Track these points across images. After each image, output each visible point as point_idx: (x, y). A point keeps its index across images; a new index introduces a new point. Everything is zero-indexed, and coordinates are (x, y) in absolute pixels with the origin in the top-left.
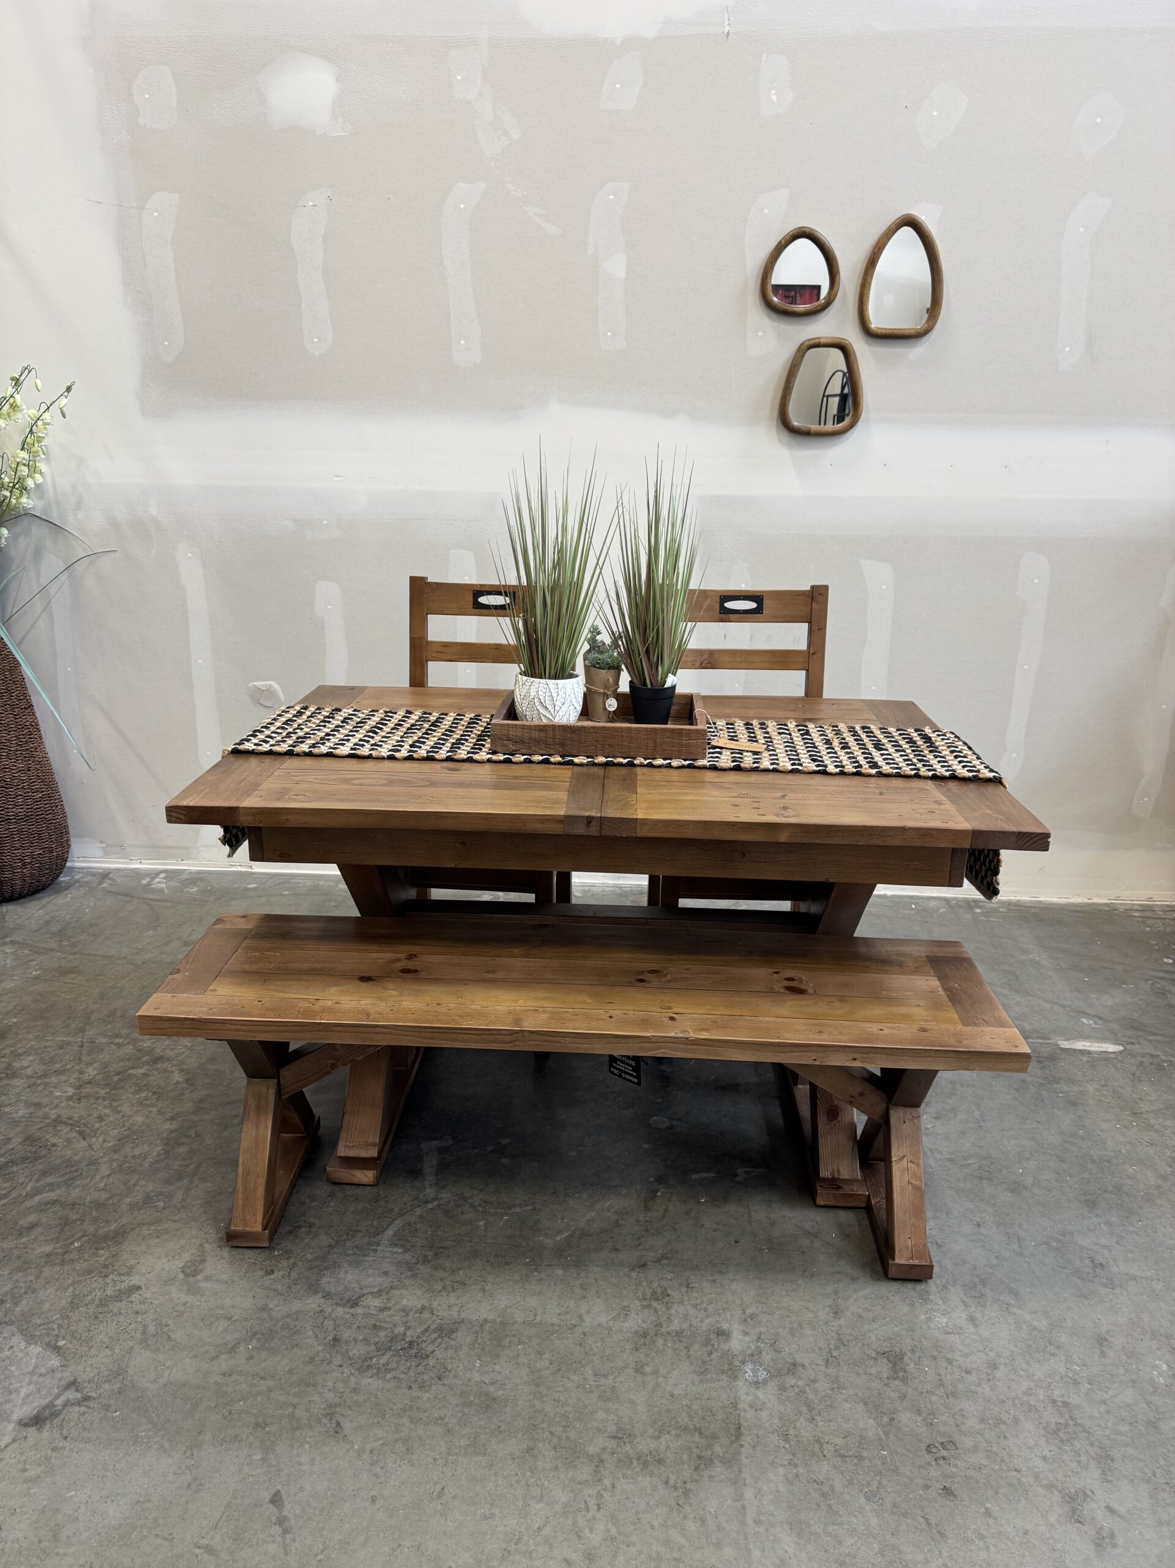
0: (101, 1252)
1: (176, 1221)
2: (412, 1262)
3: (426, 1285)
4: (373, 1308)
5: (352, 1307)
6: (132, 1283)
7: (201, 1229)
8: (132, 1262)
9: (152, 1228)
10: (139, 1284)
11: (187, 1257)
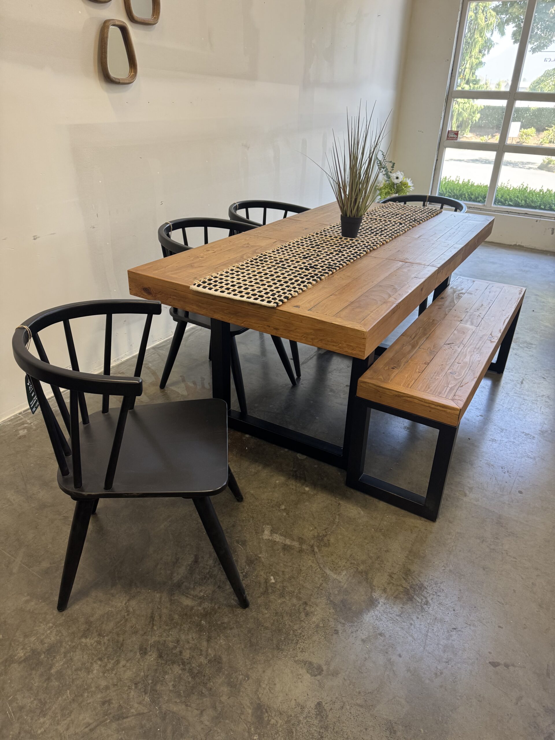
0: (273, 721)
1: (264, 672)
2: (355, 570)
3: (375, 570)
4: (383, 595)
5: (379, 603)
6: (313, 706)
7: (280, 659)
8: (293, 702)
9: (264, 686)
10: (316, 703)
11: (302, 671)
